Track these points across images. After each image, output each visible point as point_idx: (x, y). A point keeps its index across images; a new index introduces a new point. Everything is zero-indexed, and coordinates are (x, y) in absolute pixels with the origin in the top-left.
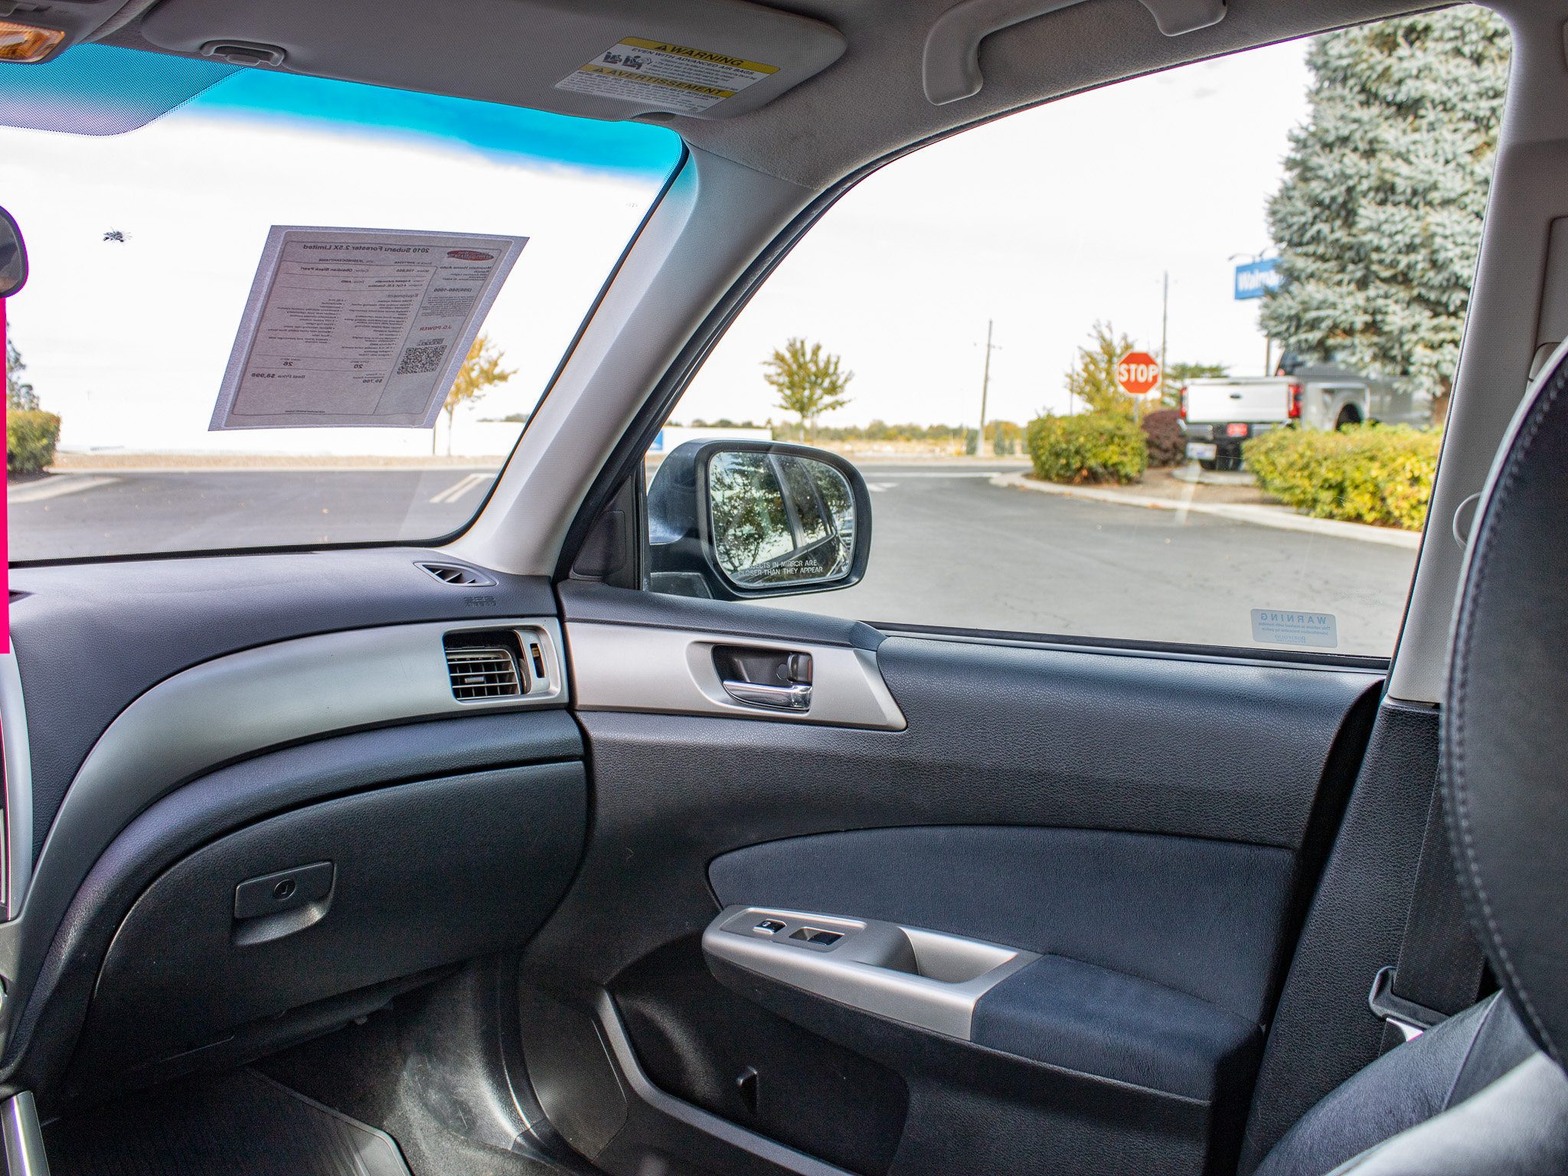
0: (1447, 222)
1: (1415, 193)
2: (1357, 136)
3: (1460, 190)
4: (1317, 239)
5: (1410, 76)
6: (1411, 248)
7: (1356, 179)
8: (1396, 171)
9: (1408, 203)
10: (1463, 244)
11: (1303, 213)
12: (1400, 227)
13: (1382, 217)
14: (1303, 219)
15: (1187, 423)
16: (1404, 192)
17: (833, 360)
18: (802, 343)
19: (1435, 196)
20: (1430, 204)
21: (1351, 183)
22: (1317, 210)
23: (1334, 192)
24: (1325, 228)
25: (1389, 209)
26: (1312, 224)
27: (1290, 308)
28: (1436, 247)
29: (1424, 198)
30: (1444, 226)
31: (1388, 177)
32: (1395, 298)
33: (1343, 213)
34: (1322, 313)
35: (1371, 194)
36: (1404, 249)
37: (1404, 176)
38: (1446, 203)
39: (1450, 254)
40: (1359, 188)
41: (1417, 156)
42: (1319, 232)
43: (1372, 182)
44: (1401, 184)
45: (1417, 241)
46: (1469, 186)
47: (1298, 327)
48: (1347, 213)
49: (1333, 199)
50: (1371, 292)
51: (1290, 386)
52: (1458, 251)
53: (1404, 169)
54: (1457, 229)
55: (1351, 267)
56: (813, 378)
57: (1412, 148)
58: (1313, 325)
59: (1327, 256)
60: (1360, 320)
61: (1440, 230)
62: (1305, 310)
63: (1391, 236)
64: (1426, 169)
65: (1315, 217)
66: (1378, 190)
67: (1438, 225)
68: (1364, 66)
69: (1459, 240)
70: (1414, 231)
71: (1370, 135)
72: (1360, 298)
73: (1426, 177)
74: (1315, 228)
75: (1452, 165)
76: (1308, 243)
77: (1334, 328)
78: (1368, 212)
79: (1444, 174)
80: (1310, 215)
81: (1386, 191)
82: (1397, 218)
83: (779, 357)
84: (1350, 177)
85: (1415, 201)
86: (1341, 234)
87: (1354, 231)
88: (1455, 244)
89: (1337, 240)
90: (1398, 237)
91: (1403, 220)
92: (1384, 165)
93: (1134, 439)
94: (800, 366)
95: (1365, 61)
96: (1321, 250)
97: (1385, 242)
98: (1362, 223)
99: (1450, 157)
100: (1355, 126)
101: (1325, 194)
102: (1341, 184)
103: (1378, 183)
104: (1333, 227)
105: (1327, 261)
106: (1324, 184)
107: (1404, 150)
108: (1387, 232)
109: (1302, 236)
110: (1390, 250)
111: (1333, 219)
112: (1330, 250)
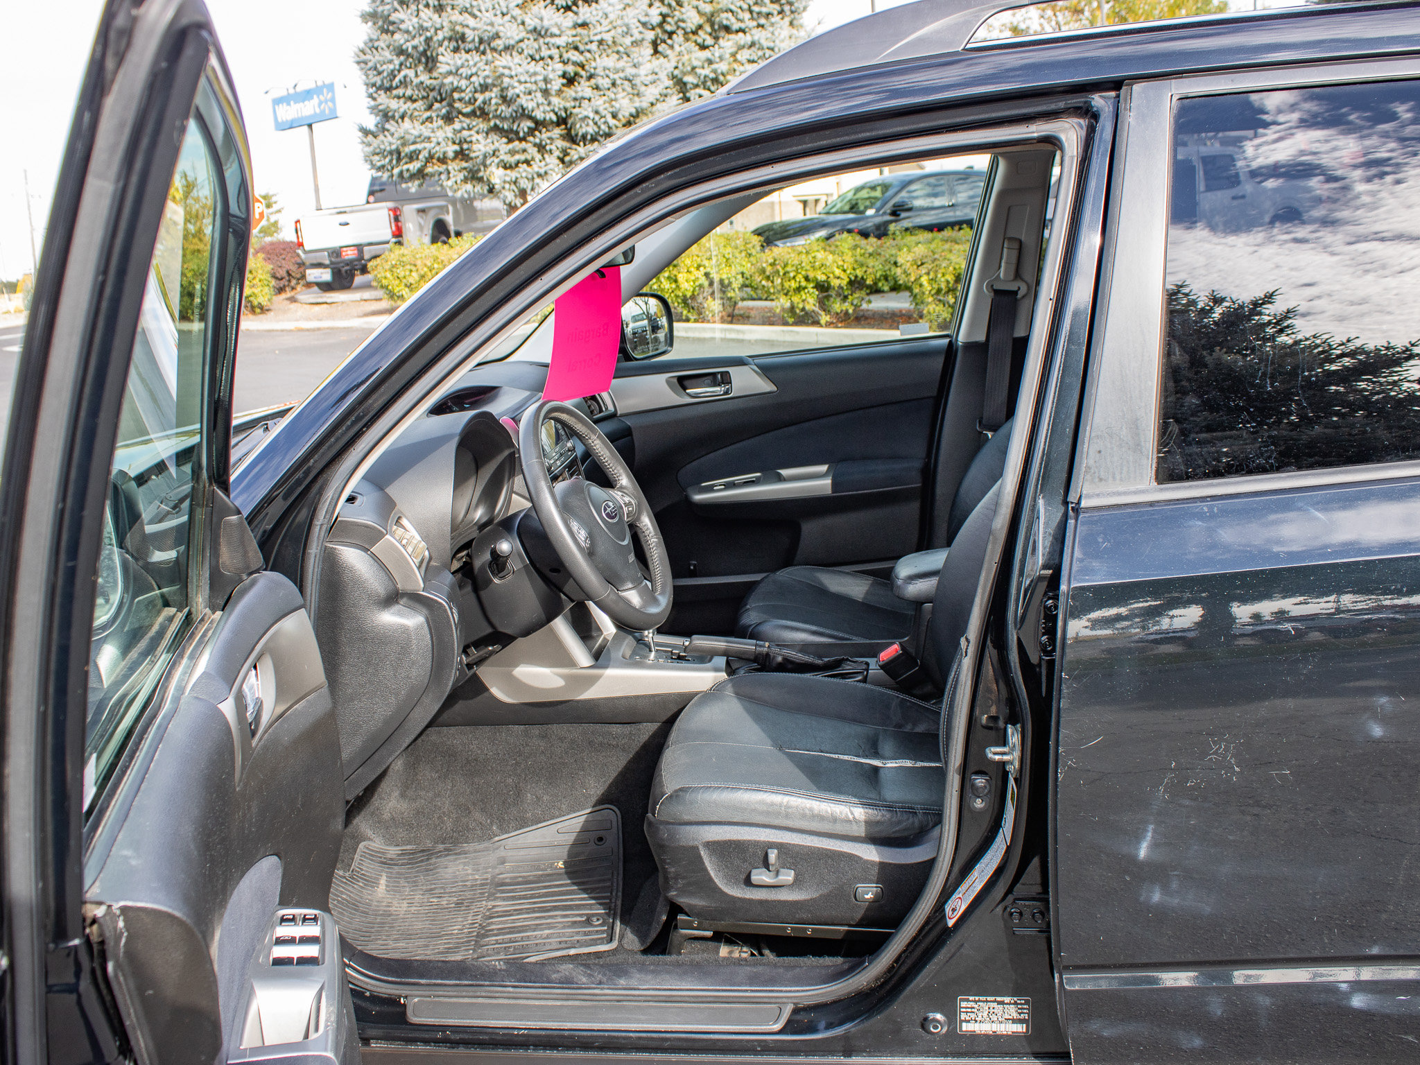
0: (511, 64)
1: (481, 41)
3: (517, 38)
4: (404, 83)
6: (485, 88)
7: (432, 31)
8: (465, 23)
9: (477, 49)
10: (526, 82)
11: (391, 62)
12: (474, 70)
13: (459, 63)
14: (391, 67)
15: (305, 252)
16: (473, 40)
19: (499, 44)
20: (494, 50)
21: (428, 34)
22: (402, 58)
23: (416, 42)
24: (411, 73)
25: (463, 55)
26: (399, 71)
27: (390, 144)
28: (505, 85)
29: (489, 45)
30: (510, 69)
31: (458, 28)
32: (476, 129)
33: (423, 60)
34: (419, 146)
35: (446, 43)
36: (479, 89)
37: (474, 28)
38: (507, 48)
39: (517, 91)
40: (435, 39)
41: (480, 11)
42: (405, 77)
43: (446, 32)
44: (470, 35)
45: (489, 81)
46: (523, 34)
47: (399, 159)
48: (429, 61)
49: (415, 48)
50: (457, 126)
51: (390, 210)
52: (522, 88)
53: (471, 22)
54: (520, 70)
55: (437, 105)
58: (412, 157)
59: (415, 97)
60: (451, 149)
61: (507, 72)
62: (404, 145)
63: (469, 77)
64: (488, 21)
65: (401, 64)
66: (450, 39)
67: (504, 67)
69: (523, 79)
70: (487, 73)
72: (449, 131)
73: (489, 28)
74: (403, 73)
75: (507, 18)
76: (397, 87)
77: (430, 157)
78: (447, 60)
79: (503, 25)
80: (397, 62)
81: (458, 40)
82: (471, 63)
84: (427, 29)
85: (482, 48)
86: (424, 77)
87: (435, 74)
88: (520, 82)
89: (422, 83)
90: (474, 79)
91: (475, 65)
92: (454, 18)
93: (260, 271)
96: (409, 92)
97: (463, 83)
98: (443, 69)
99: (505, 10)
101: (408, 44)
102: (420, 35)
103: (450, 33)
104: (416, 72)
105: (415, 101)
106: (406, 36)
107: (468, 6)
108: (464, 75)
109: (391, 81)
110: (468, 90)
111: (416, 65)
112: (417, 92)
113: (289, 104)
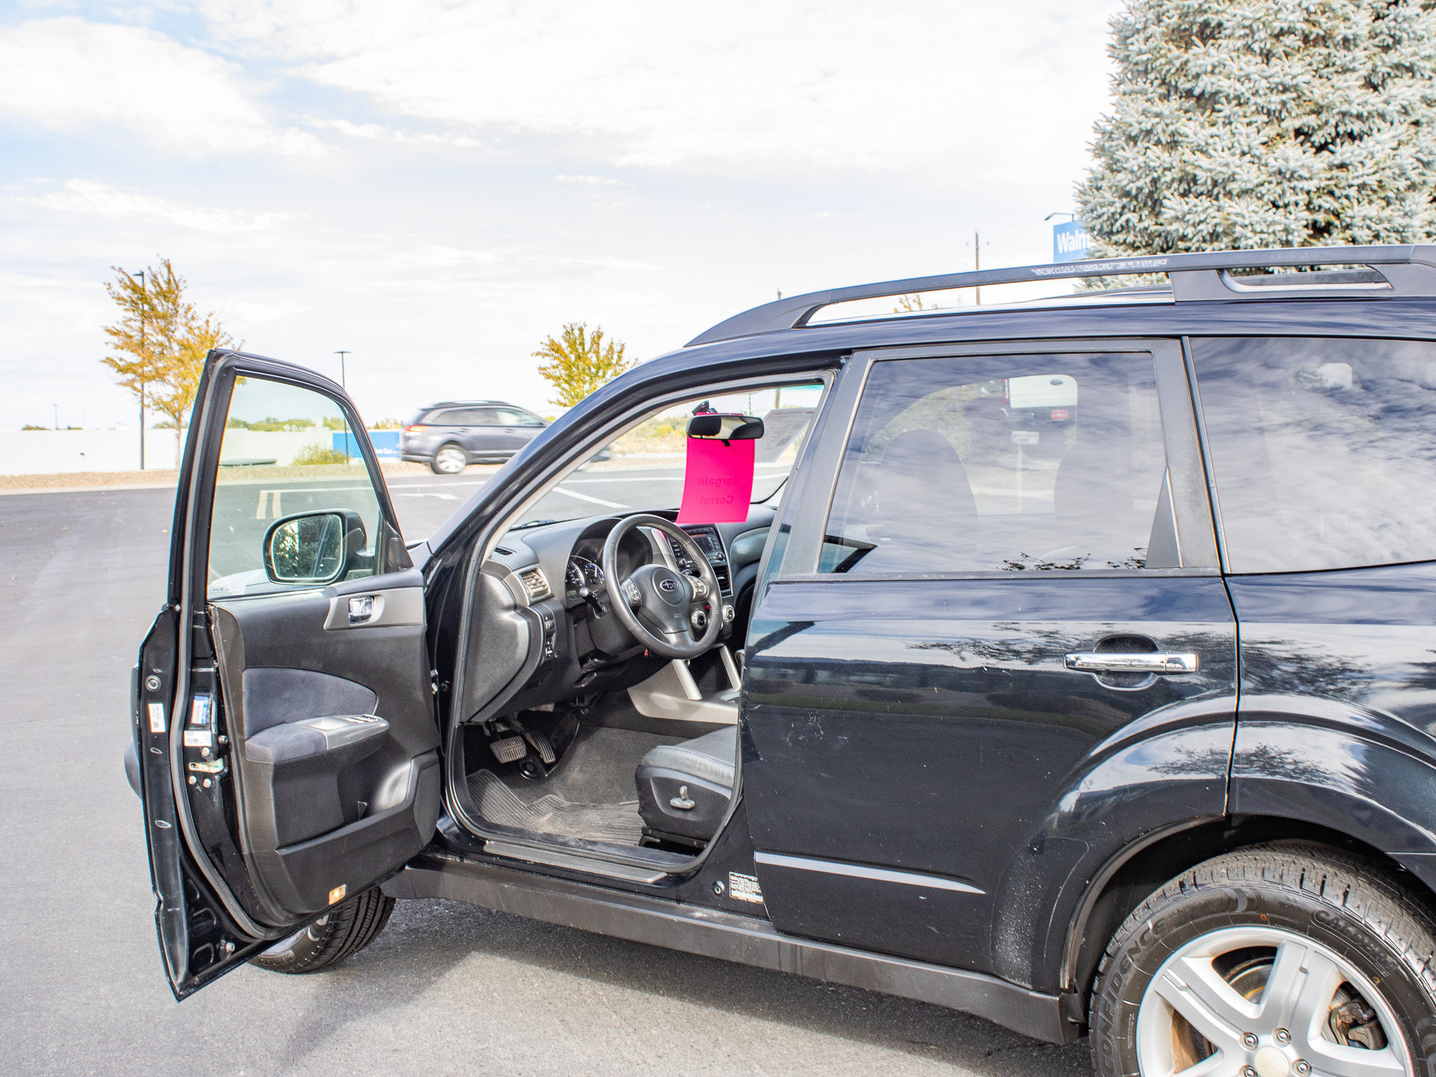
0: (1245, 212)
1: (1215, 184)
2: (1159, 129)
3: (1256, 182)
4: (1126, 228)
5: (1205, 73)
6: (1214, 236)
7: (1160, 171)
8: (1196, 163)
9: (1209, 194)
10: (1262, 232)
11: (1111, 204)
12: (1202, 217)
13: (1186, 208)
14: (1112, 210)
15: (1010, 410)
16: (1205, 183)
17: (617, 348)
18: (581, 330)
19: (1234, 187)
20: (1229, 194)
21: (1155, 175)
22: (1125, 200)
23: (1139, 184)
24: (1134, 218)
25: (1192, 199)
26: (1121, 215)
28: (1236, 235)
29: (1224, 188)
30: (1243, 217)
31: (1189, 169)
33: (1150, 203)
35: (1175, 185)
36: (1208, 237)
37: (1205, 168)
38: (1244, 192)
39: (1250, 242)
40: (1163, 180)
41: (1215, 150)
42: (1127, 221)
43: (1176, 174)
44: (1201, 176)
45: (1220, 229)
46: (1264, 177)
48: (1155, 205)
49: (1140, 190)
52: (1257, 238)
53: (1203, 161)
54: (1255, 218)
56: (593, 370)
57: (1210, 141)
59: (1137, 244)
61: (1239, 220)
63: (1194, 225)
64: (1224, 161)
65: (1124, 207)
66: (1181, 181)
67: (1237, 215)
68: (1163, 61)
69: (1258, 228)
70: (1216, 221)
71: (1171, 128)
73: (1224, 169)
74: (1124, 218)
75: (1248, 157)
76: (1118, 232)
78: (1173, 204)
79: (1240, 166)
80: (1118, 205)
81: (1188, 185)
82: (1200, 209)
83: (555, 348)
84: (1154, 169)
85: (1215, 192)
86: (1149, 223)
87: (1161, 220)
88: (1254, 231)
89: (1146, 229)
90: (1202, 227)
91: (1205, 211)
92: (1185, 158)
94: (579, 357)
95: (1165, 56)
96: (1130, 239)
97: (1190, 231)
98: (1168, 214)
99: (1246, 149)
100: (1157, 120)
101: (1132, 185)
102: (1147, 175)
103: (1180, 174)
104: (1141, 216)
105: (1138, 248)
106: (1130, 176)
107: (1203, 143)
108: (1191, 222)
109: (1112, 225)
110: (1195, 239)
111: (1140, 209)
112: (1140, 239)
113: (1072, 233)
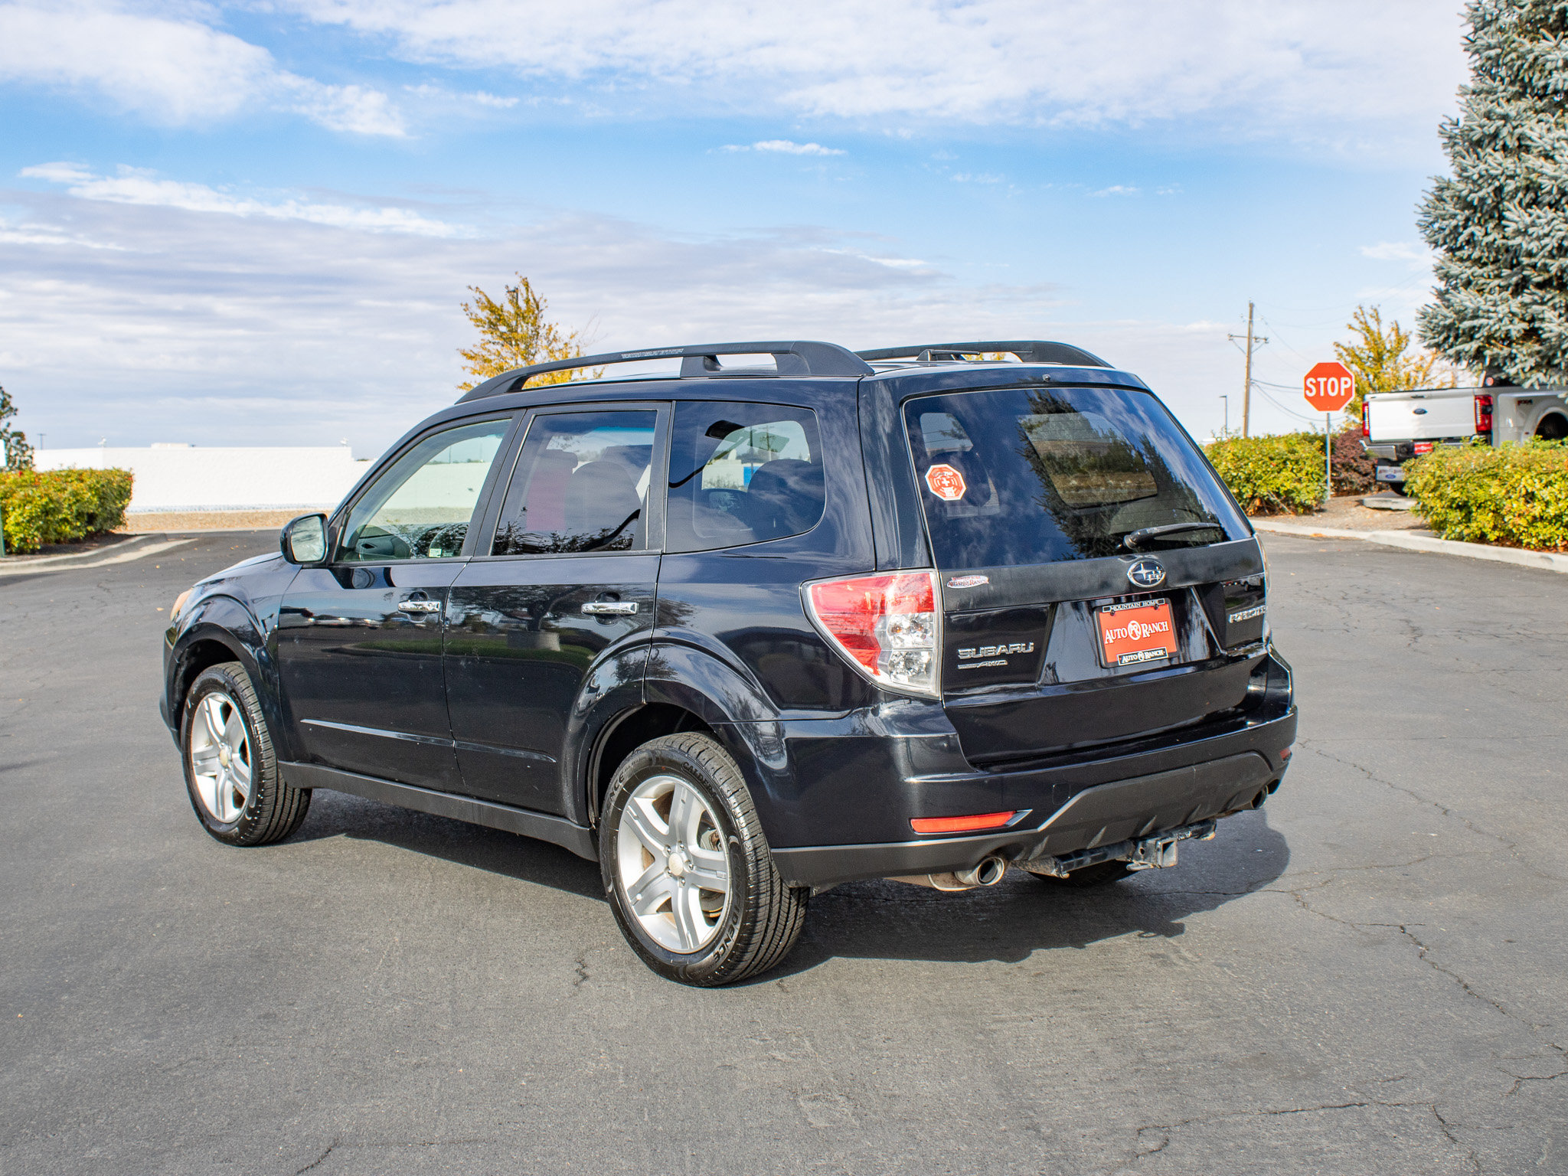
2: (1504, 132)
4: (1470, 242)
5: (1556, 69)
7: (1502, 179)
8: (1541, 171)
11: (1454, 216)
12: (1547, 229)
13: (1528, 220)
14: (1454, 223)
15: (1371, 443)
16: (1550, 193)
21: (1498, 184)
22: (1468, 212)
24: (1479, 232)
25: (1535, 211)
26: (1465, 227)
27: (1446, 317)
31: (1533, 176)
32: (1550, 303)
34: (1476, 323)
35: (1520, 195)
40: (1507, 189)
42: (1472, 234)
43: (1520, 182)
44: (1547, 184)
47: (1457, 337)
48: (1495, 214)
49: (1482, 200)
50: (1527, 299)
51: (1477, 398)
53: (1549, 168)
55: (1506, 272)
57: (1557, 145)
58: (1470, 335)
59: (1484, 260)
60: (1517, 328)
62: (1461, 321)
63: (1539, 238)
65: (1467, 220)
68: (1514, 55)
71: (1518, 131)
72: (1515, 304)
74: (1468, 231)
76: (1462, 247)
77: (1489, 338)
78: (1515, 215)
80: (1461, 218)
82: (1543, 221)
84: (1495, 178)
86: (1495, 237)
87: (1506, 233)
89: (1493, 243)
90: (1546, 240)
91: (1548, 223)
95: (1515, 50)
96: (1476, 255)
97: (1534, 246)
98: (1512, 227)
100: (1502, 122)
101: (1472, 195)
102: (1490, 185)
103: (1524, 183)
104: (1486, 229)
105: (1485, 264)
106: (1471, 186)
107: (1549, 148)
108: (1535, 236)
109: (1456, 239)
110: (1541, 254)
111: (1486, 221)
112: (1486, 254)
